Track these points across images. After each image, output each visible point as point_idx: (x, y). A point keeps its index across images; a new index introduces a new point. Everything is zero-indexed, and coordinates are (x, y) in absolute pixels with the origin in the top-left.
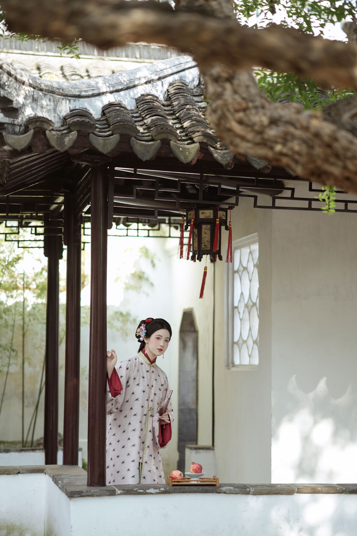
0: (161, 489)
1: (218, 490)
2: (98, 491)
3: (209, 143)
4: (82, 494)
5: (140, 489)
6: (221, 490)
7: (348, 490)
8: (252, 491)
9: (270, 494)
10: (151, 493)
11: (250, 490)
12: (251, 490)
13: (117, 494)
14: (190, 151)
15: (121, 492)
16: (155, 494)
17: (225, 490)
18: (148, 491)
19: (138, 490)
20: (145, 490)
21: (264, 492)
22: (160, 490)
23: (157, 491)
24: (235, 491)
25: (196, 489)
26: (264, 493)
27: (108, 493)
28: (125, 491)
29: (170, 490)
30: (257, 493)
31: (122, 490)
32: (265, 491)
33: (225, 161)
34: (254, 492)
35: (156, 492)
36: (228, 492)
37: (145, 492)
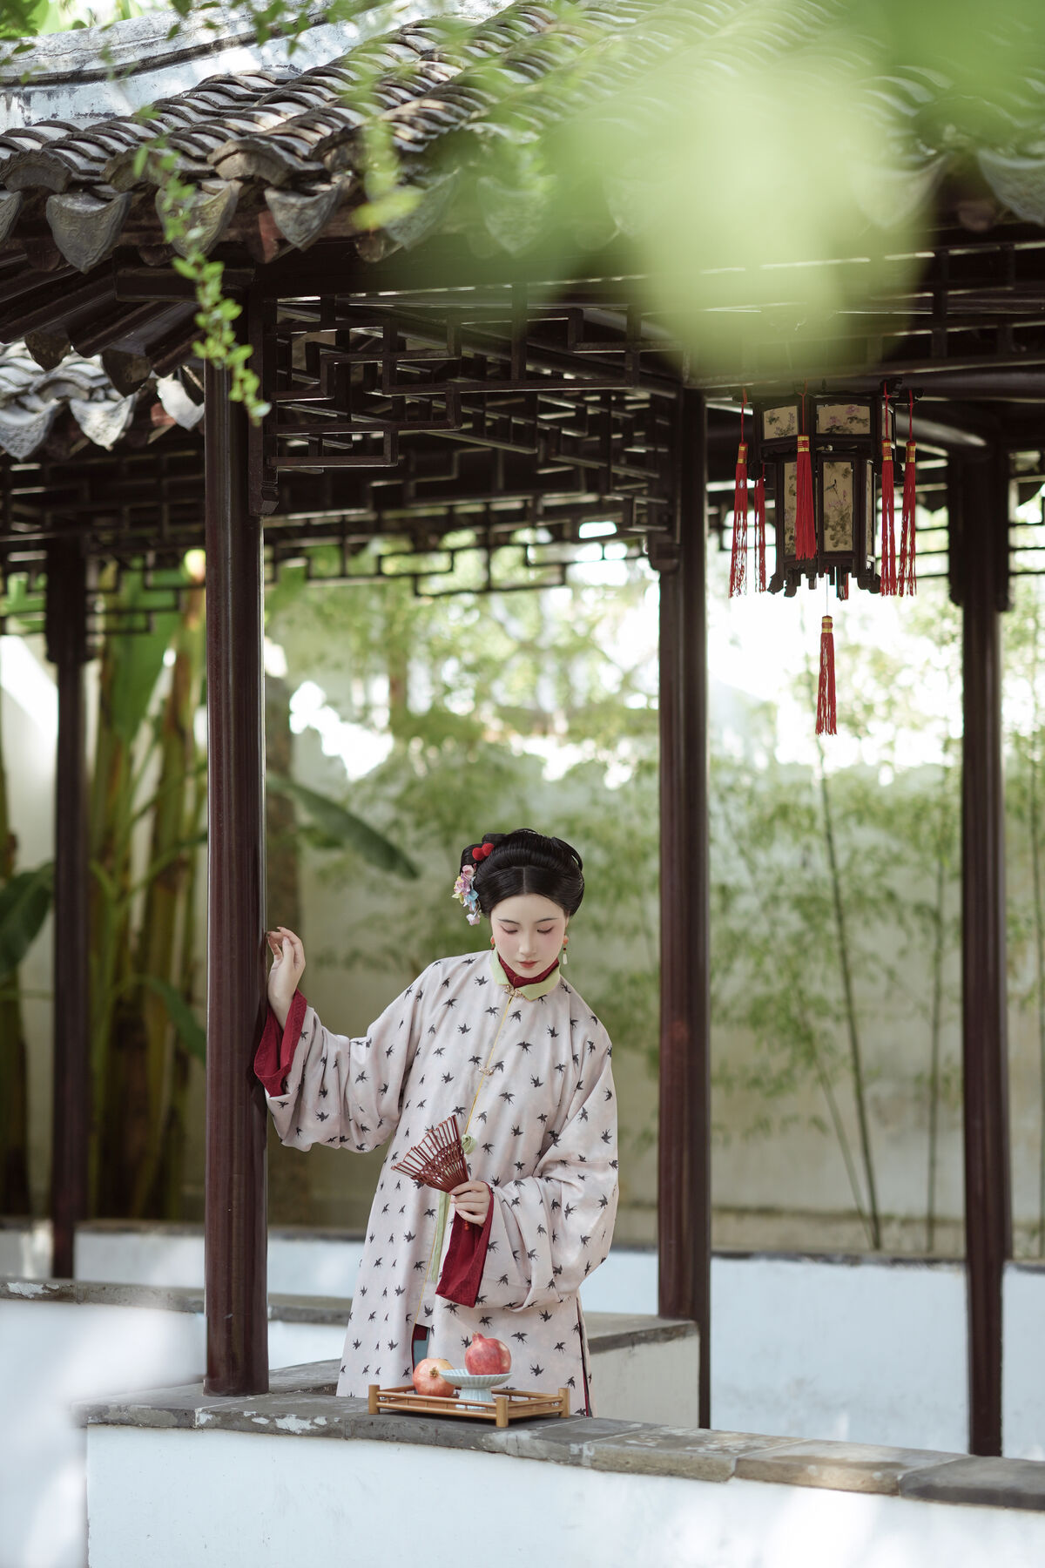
0: (316, 1421)
1: (483, 1440)
2: (148, 1409)
3: (266, 176)
4: (105, 1417)
5: (258, 1416)
6: (491, 1441)
7: (912, 1485)
8: (587, 1456)
9: (648, 1473)
10: (289, 1433)
11: (581, 1450)
12: (586, 1452)
13: (197, 1424)
14: (207, 213)
15: (208, 1420)
16: (301, 1435)
17: (504, 1445)
18: (281, 1423)
19: (252, 1416)
20: (272, 1420)
21: (628, 1463)
22: (312, 1424)
23: (306, 1425)
24: (534, 1448)
25: (418, 1430)
26: (628, 1466)
27: (175, 1420)
28: (219, 1418)
29: (342, 1427)
30: (605, 1462)
31: (212, 1413)
32: (630, 1460)
33: (304, 236)
34: (595, 1461)
35: (302, 1430)
36: (512, 1452)
37: (271, 1427)
